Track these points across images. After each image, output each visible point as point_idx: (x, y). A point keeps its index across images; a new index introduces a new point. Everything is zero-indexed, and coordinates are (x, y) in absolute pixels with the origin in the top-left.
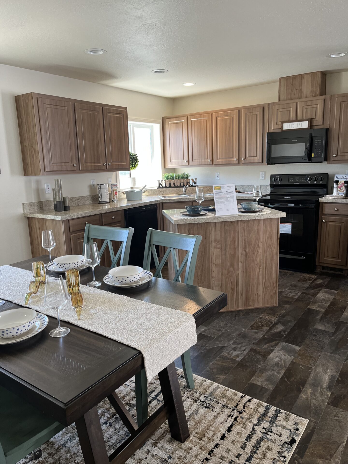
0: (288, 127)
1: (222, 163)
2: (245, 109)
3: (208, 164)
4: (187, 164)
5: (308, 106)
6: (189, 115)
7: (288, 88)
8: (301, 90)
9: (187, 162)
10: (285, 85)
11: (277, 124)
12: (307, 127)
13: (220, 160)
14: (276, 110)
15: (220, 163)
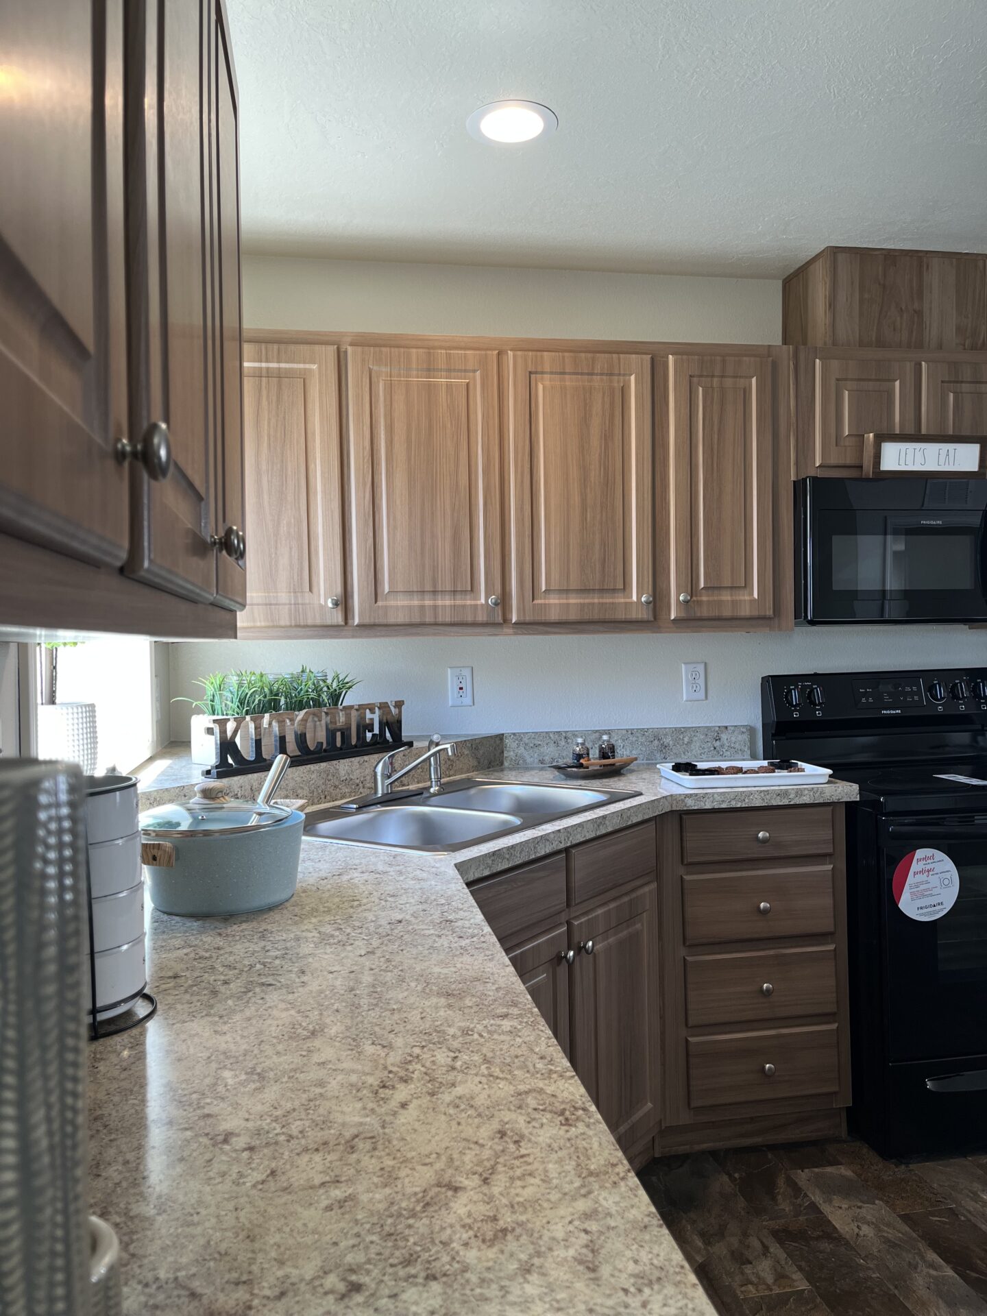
0: (902, 462)
1: (564, 618)
2: (687, 354)
3: (481, 617)
4: (338, 618)
5: (962, 382)
6: (349, 339)
7: (866, 296)
8: (919, 313)
9: (336, 604)
10: (852, 283)
11: (836, 445)
12: (976, 469)
13: (554, 600)
14: (833, 382)
15: (554, 616)
